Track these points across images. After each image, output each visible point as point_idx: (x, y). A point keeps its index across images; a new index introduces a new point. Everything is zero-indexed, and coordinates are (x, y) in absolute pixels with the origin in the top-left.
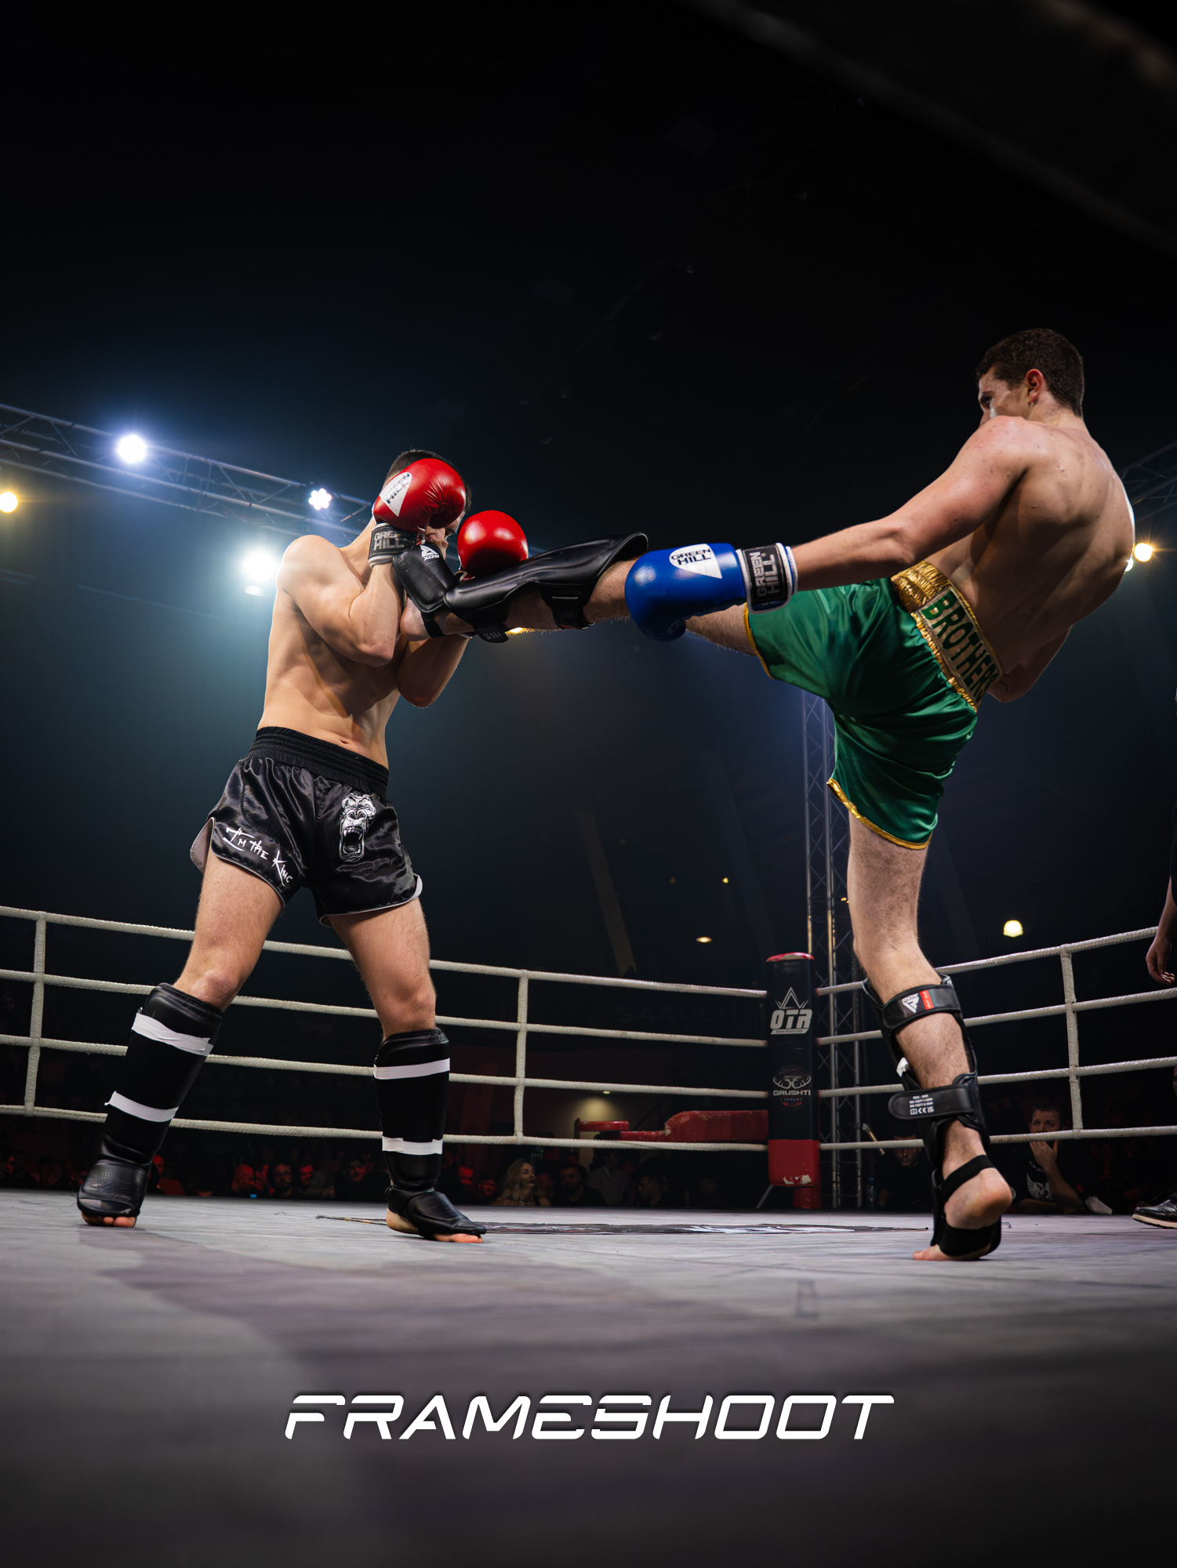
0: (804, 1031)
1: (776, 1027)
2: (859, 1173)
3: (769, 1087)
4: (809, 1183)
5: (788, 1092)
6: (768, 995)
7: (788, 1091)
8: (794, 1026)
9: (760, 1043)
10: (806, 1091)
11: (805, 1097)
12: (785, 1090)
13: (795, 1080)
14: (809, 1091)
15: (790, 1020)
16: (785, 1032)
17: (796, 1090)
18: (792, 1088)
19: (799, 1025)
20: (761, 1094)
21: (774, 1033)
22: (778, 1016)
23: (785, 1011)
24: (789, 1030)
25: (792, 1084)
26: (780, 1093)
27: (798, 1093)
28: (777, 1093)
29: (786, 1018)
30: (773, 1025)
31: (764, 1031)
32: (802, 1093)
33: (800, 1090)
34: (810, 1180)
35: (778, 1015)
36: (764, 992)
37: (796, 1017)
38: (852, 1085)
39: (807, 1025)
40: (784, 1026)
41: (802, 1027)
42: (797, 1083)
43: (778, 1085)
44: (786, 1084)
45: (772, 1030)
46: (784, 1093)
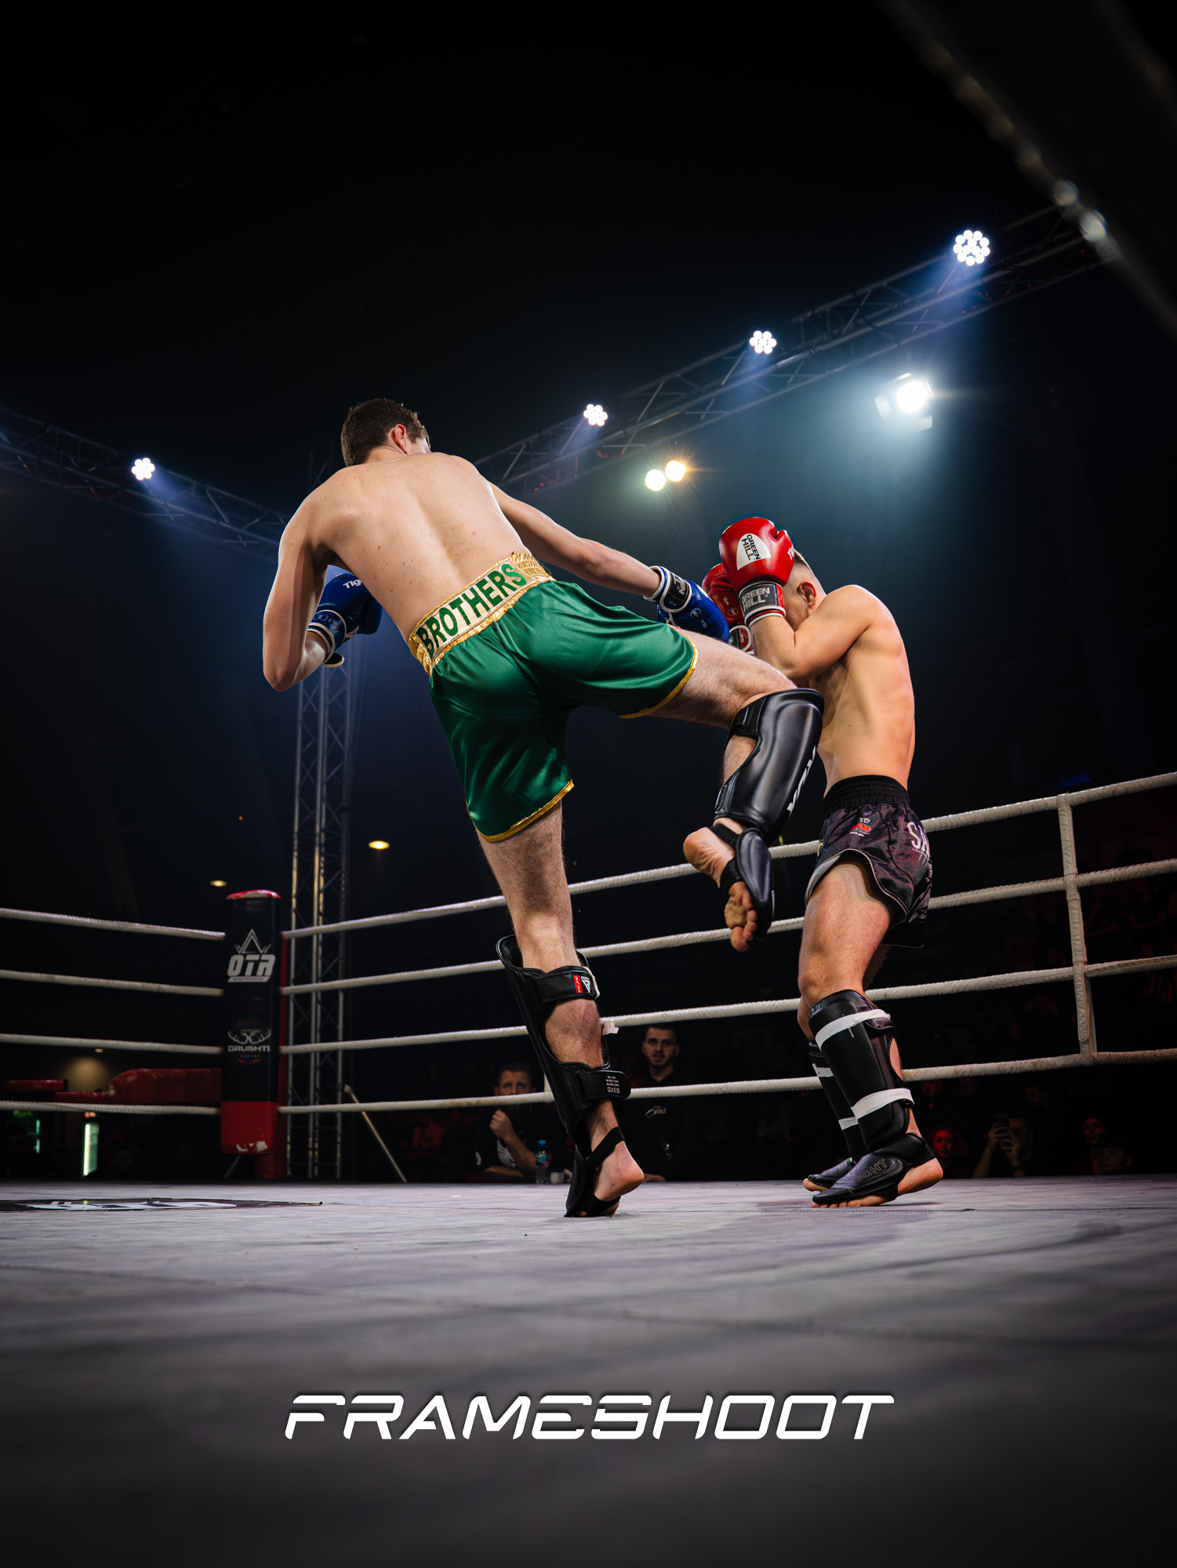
0: (265, 979)
1: (233, 974)
2: (339, 1139)
3: (224, 1042)
4: (265, 1150)
5: (244, 1048)
6: (225, 938)
7: (244, 1046)
8: (254, 973)
9: (215, 992)
10: (264, 1047)
11: (263, 1054)
12: (240, 1045)
13: (252, 1034)
14: (268, 1047)
15: (250, 966)
16: (243, 980)
17: (254, 1045)
18: (250, 1043)
19: (260, 972)
20: (214, 1050)
21: (231, 980)
22: (236, 962)
23: (245, 956)
24: (248, 978)
25: (249, 1038)
26: (236, 1049)
27: (256, 1048)
28: (232, 1049)
29: (245, 963)
30: (230, 972)
31: (220, 979)
32: (260, 1049)
33: (257, 1045)
34: (266, 1147)
35: (238, 959)
36: (223, 934)
37: (257, 963)
38: (336, 1040)
39: (269, 972)
40: (242, 973)
41: (264, 975)
42: (255, 1038)
43: (234, 1039)
44: (243, 1039)
45: (229, 977)
46: (240, 1049)
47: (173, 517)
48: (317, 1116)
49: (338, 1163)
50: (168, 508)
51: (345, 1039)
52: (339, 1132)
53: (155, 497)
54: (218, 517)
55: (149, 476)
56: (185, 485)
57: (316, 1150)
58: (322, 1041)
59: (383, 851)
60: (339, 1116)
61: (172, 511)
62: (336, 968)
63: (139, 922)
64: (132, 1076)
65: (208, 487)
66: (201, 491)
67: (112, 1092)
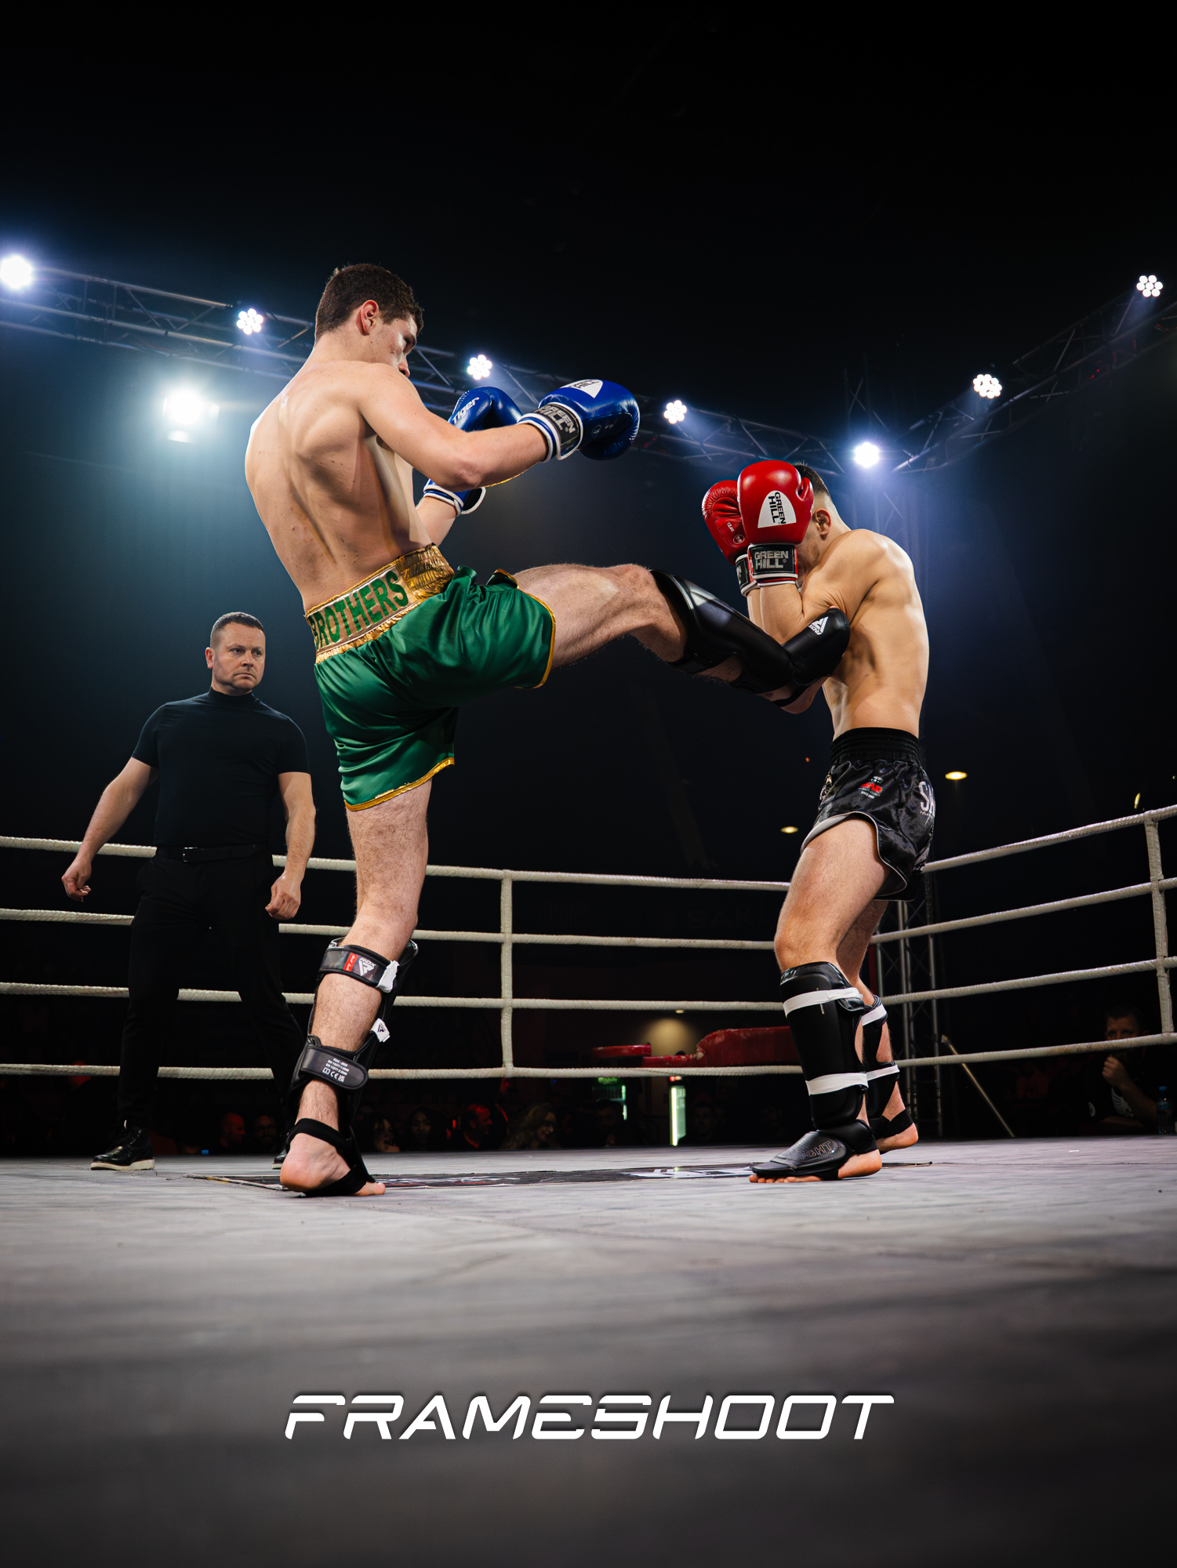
47: (711, 457)
48: (914, 1069)
49: (939, 1119)
50: (705, 449)
51: (938, 988)
52: (939, 1086)
53: (690, 440)
54: (757, 451)
55: (681, 418)
56: (719, 422)
57: (915, 1105)
58: (914, 991)
59: (961, 781)
60: (937, 1069)
61: (709, 451)
62: (923, 911)
63: (716, 878)
64: (719, 1037)
65: (743, 421)
66: (736, 426)
67: (700, 1055)
